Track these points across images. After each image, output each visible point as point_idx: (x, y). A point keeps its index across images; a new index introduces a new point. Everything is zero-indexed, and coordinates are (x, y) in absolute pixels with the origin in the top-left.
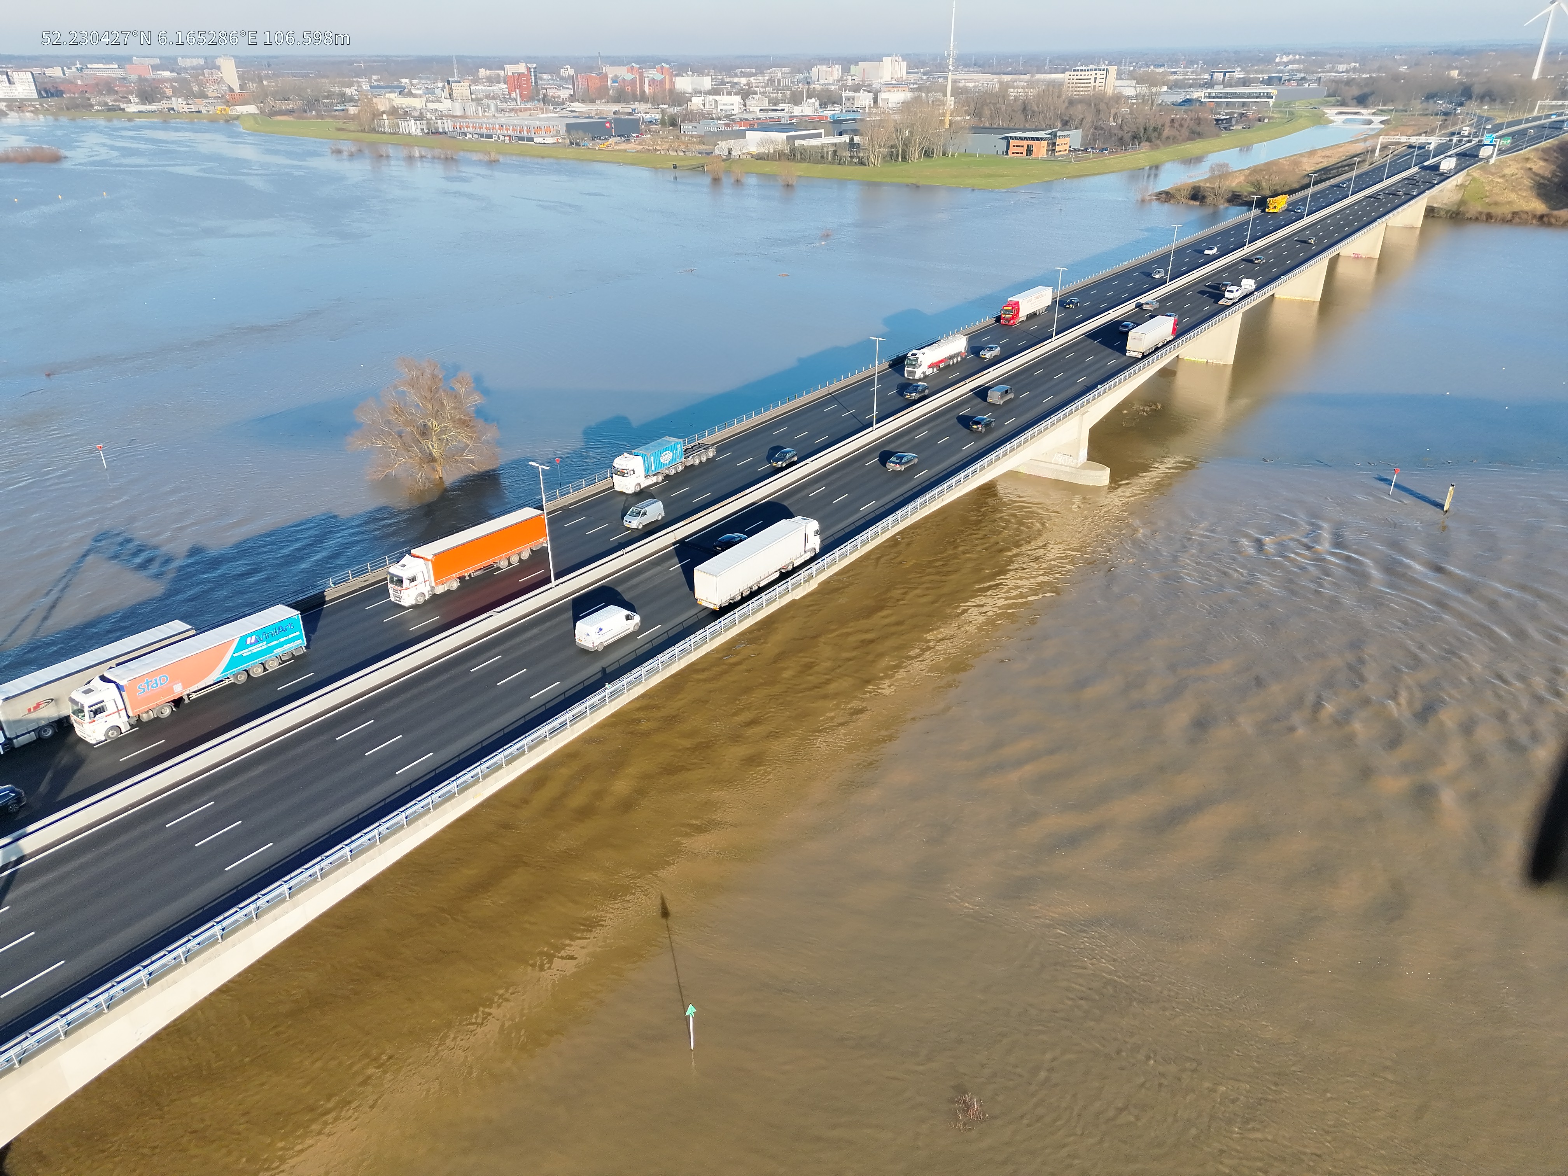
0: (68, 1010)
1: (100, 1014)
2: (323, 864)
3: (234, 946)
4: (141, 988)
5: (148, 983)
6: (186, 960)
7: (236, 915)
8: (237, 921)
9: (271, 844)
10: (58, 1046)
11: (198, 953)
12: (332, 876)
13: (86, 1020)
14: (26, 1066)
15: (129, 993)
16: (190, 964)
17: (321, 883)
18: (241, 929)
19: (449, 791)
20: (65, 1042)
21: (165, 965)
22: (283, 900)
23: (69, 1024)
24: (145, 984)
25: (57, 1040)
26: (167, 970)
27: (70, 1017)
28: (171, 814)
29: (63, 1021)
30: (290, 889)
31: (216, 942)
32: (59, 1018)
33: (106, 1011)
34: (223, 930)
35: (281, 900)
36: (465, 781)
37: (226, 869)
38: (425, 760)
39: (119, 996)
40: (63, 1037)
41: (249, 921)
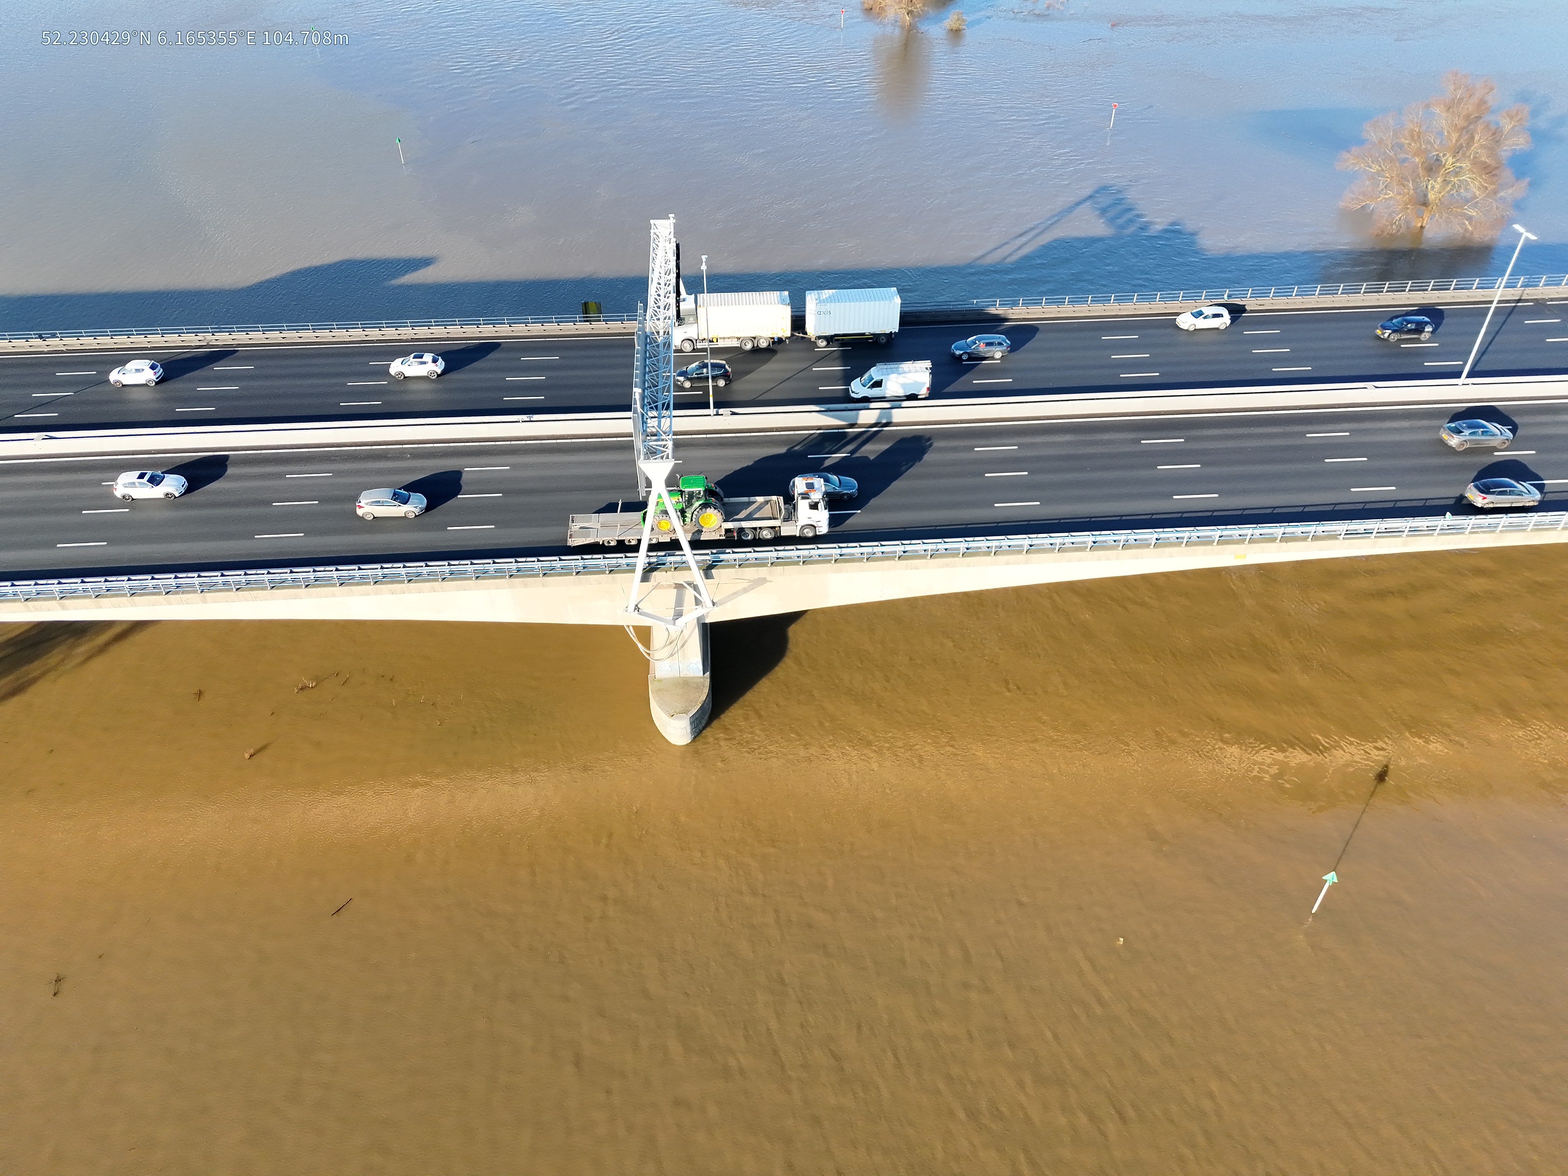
0: (845, 545)
1: (861, 560)
2: (1067, 540)
3: (968, 566)
4: (893, 558)
5: (899, 558)
6: (931, 556)
7: (980, 543)
8: (980, 548)
9: (1038, 503)
10: (828, 565)
11: (941, 556)
12: (1067, 554)
13: (852, 559)
14: (805, 566)
15: (886, 557)
16: (932, 560)
17: (1056, 555)
18: (980, 556)
19: (1210, 537)
20: (832, 566)
21: (916, 551)
22: (1020, 552)
23: (841, 555)
24: (897, 557)
25: (829, 561)
26: (916, 556)
27: (844, 551)
28: (984, 442)
29: (839, 551)
30: (1031, 546)
31: (957, 555)
32: (837, 547)
33: (865, 560)
34: (967, 549)
35: (1018, 550)
36: (1231, 536)
37: (996, 505)
38: (1207, 499)
39: (877, 555)
40: (833, 562)
41: (988, 554)
